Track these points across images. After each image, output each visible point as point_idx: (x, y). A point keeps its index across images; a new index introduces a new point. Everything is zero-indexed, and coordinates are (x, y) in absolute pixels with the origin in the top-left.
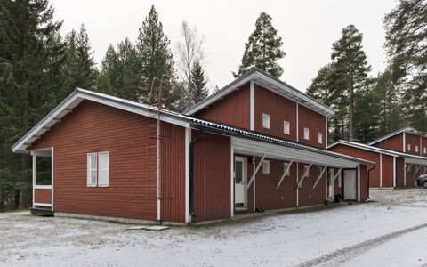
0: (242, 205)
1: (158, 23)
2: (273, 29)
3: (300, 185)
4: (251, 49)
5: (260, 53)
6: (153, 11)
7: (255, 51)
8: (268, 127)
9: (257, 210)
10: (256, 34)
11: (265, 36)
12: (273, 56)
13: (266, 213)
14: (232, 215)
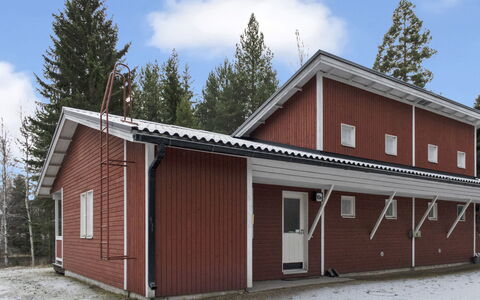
0: (299, 265)
1: (259, 34)
2: (417, 20)
3: (417, 232)
4: (384, 53)
5: (399, 56)
6: (252, 20)
7: (391, 54)
8: (353, 145)
9: (327, 274)
10: (393, 31)
11: (407, 32)
12: (417, 58)
13: (342, 277)
14: (250, 284)
